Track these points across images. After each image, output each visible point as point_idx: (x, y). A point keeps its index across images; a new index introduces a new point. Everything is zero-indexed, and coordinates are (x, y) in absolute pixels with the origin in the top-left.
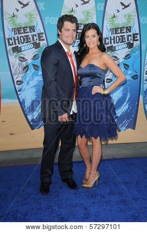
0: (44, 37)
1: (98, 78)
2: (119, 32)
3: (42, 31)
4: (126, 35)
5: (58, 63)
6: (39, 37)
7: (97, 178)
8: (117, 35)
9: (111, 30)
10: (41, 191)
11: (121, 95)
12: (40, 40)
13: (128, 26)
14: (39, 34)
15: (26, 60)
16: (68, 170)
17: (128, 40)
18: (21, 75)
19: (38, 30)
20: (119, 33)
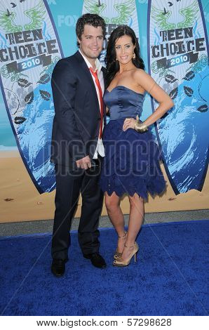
0: (57, 47)
1: (131, 107)
2: (174, 36)
3: (54, 37)
4: (185, 41)
5: (76, 83)
6: (50, 47)
7: (135, 251)
8: (172, 42)
9: (162, 33)
10: (52, 272)
11: (183, 138)
12: (50, 52)
13: (187, 27)
14: (49, 43)
15: (30, 84)
16: (93, 241)
17: (189, 50)
18: (22, 108)
19: (47, 36)
20: (174, 39)
